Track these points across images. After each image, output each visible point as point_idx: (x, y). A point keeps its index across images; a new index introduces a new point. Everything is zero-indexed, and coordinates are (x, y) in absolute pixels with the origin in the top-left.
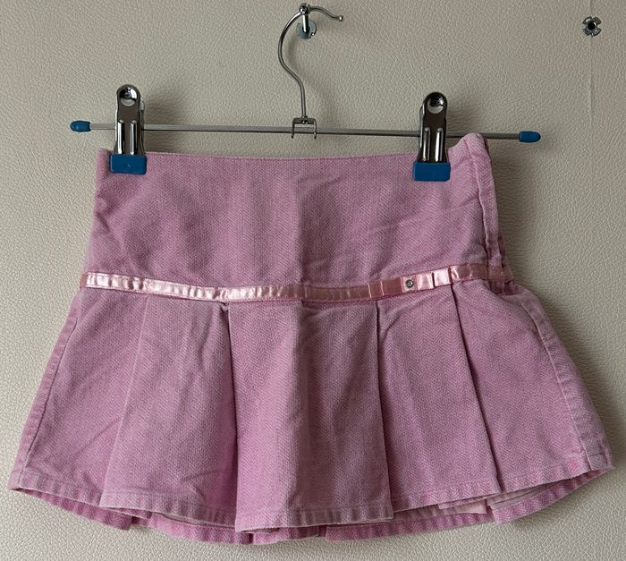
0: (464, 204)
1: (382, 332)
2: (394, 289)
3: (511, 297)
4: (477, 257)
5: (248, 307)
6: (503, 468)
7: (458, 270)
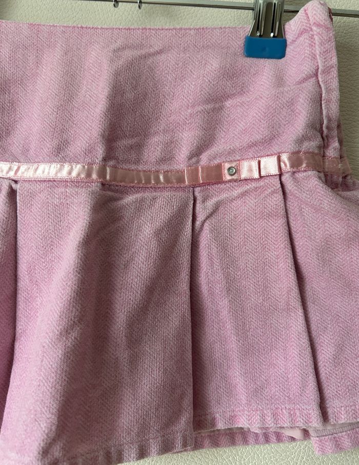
0: (300, 82)
1: (198, 223)
2: (215, 177)
3: (348, 193)
4: (312, 145)
5: (38, 187)
6: (328, 392)
7: (289, 159)
